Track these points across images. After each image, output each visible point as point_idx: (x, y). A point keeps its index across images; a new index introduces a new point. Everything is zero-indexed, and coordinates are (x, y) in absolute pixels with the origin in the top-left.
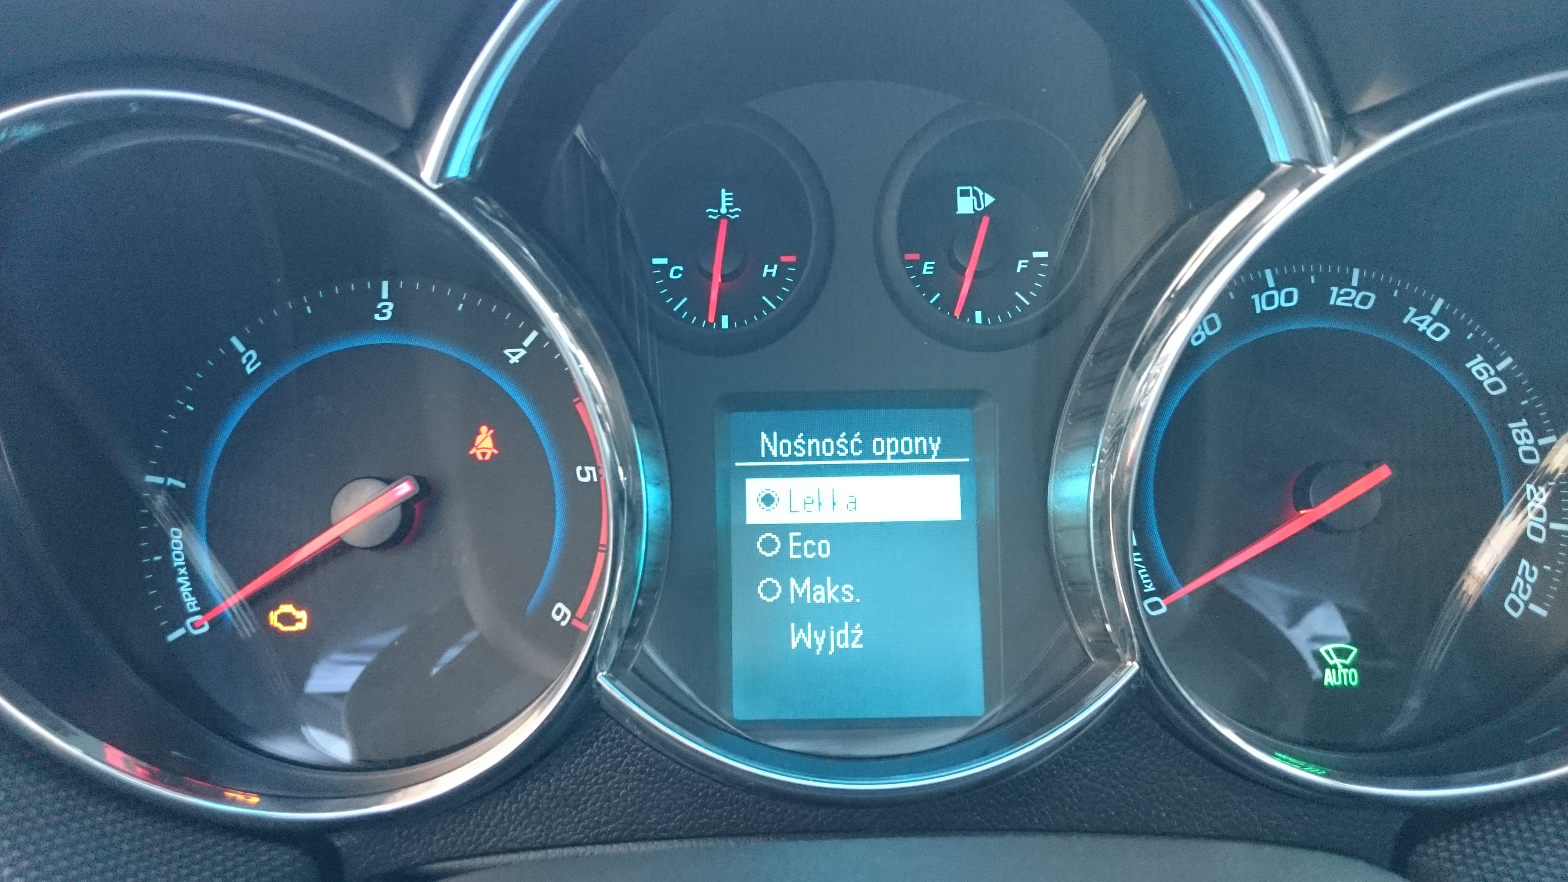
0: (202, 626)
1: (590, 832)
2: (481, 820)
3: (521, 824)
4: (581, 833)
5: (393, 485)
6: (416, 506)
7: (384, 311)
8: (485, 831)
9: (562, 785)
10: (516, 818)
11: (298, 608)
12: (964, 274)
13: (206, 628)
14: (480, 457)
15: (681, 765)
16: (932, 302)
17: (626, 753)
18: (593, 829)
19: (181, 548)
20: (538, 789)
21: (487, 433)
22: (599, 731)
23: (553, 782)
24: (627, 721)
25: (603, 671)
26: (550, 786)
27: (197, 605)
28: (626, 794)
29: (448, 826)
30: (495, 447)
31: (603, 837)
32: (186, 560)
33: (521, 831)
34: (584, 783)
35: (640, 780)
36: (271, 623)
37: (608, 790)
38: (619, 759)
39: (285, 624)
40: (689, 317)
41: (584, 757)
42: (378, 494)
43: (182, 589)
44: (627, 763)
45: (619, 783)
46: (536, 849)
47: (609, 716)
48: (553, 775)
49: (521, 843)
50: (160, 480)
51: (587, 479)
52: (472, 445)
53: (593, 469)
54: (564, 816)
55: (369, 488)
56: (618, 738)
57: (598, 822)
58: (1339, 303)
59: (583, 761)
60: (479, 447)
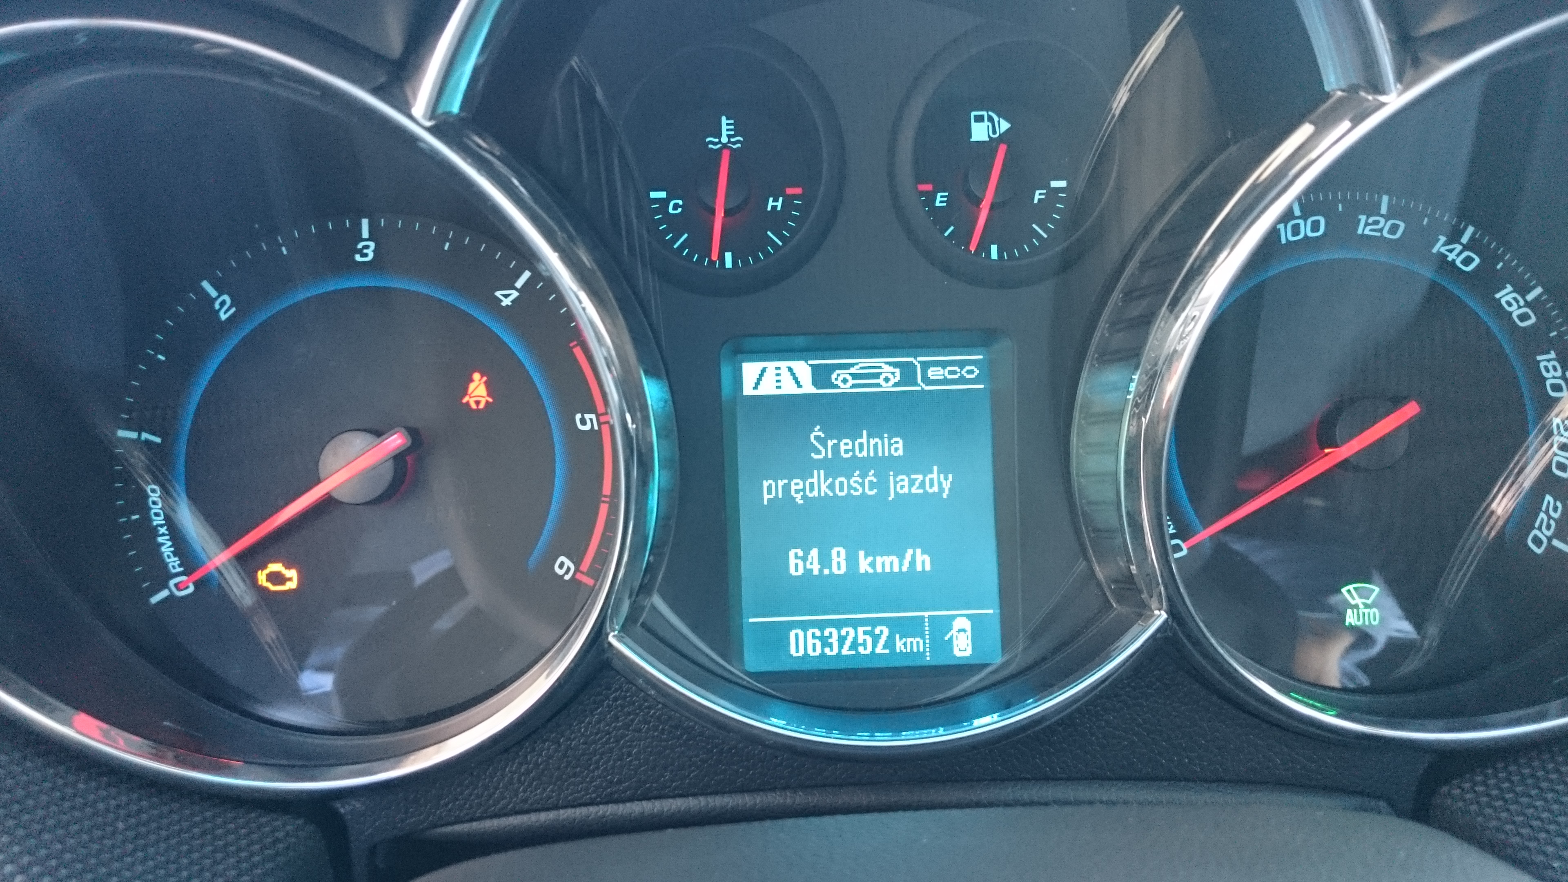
0: (187, 588)
1: (603, 791)
2: (489, 782)
3: (530, 785)
4: (594, 792)
5: (384, 437)
6: (409, 460)
7: (365, 251)
8: (494, 793)
9: (572, 745)
10: (525, 780)
11: (288, 567)
12: (979, 207)
13: (191, 589)
14: (474, 406)
15: (696, 723)
16: (946, 234)
17: (638, 711)
18: (606, 789)
19: (160, 506)
20: (549, 749)
21: (480, 380)
22: (610, 689)
23: (564, 741)
24: (641, 681)
25: (614, 631)
26: (560, 745)
27: (180, 566)
28: (638, 753)
29: (455, 789)
30: (489, 395)
31: (616, 795)
32: (167, 518)
33: (531, 792)
34: (595, 742)
35: (653, 737)
36: (260, 583)
37: (621, 749)
38: (631, 717)
39: (274, 584)
40: (690, 255)
41: (594, 716)
42: (368, 448)
43: (163, 549)
44: (639, 721)
45: (631, 741)
46: (548, 809)
47: (618, 673)
48: (562, 736)
49: (532, 805)
50: (133, 435)
51: (587, 427)
52: (465, 392)
53: (593, 416)
54: (575, 775)
55: (358, 441)
56: (629, 696)
57: (611, 782)
58: (1367, 232)
59: (594, 720)
60: (472, 395)
